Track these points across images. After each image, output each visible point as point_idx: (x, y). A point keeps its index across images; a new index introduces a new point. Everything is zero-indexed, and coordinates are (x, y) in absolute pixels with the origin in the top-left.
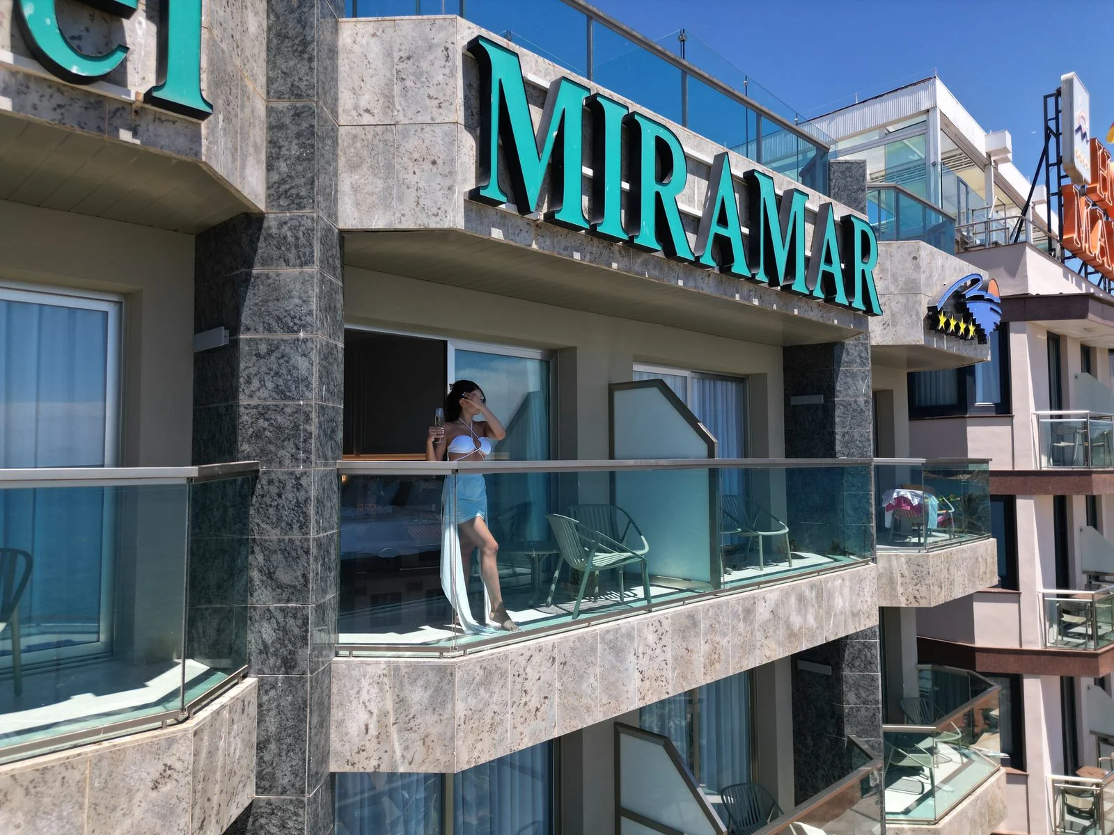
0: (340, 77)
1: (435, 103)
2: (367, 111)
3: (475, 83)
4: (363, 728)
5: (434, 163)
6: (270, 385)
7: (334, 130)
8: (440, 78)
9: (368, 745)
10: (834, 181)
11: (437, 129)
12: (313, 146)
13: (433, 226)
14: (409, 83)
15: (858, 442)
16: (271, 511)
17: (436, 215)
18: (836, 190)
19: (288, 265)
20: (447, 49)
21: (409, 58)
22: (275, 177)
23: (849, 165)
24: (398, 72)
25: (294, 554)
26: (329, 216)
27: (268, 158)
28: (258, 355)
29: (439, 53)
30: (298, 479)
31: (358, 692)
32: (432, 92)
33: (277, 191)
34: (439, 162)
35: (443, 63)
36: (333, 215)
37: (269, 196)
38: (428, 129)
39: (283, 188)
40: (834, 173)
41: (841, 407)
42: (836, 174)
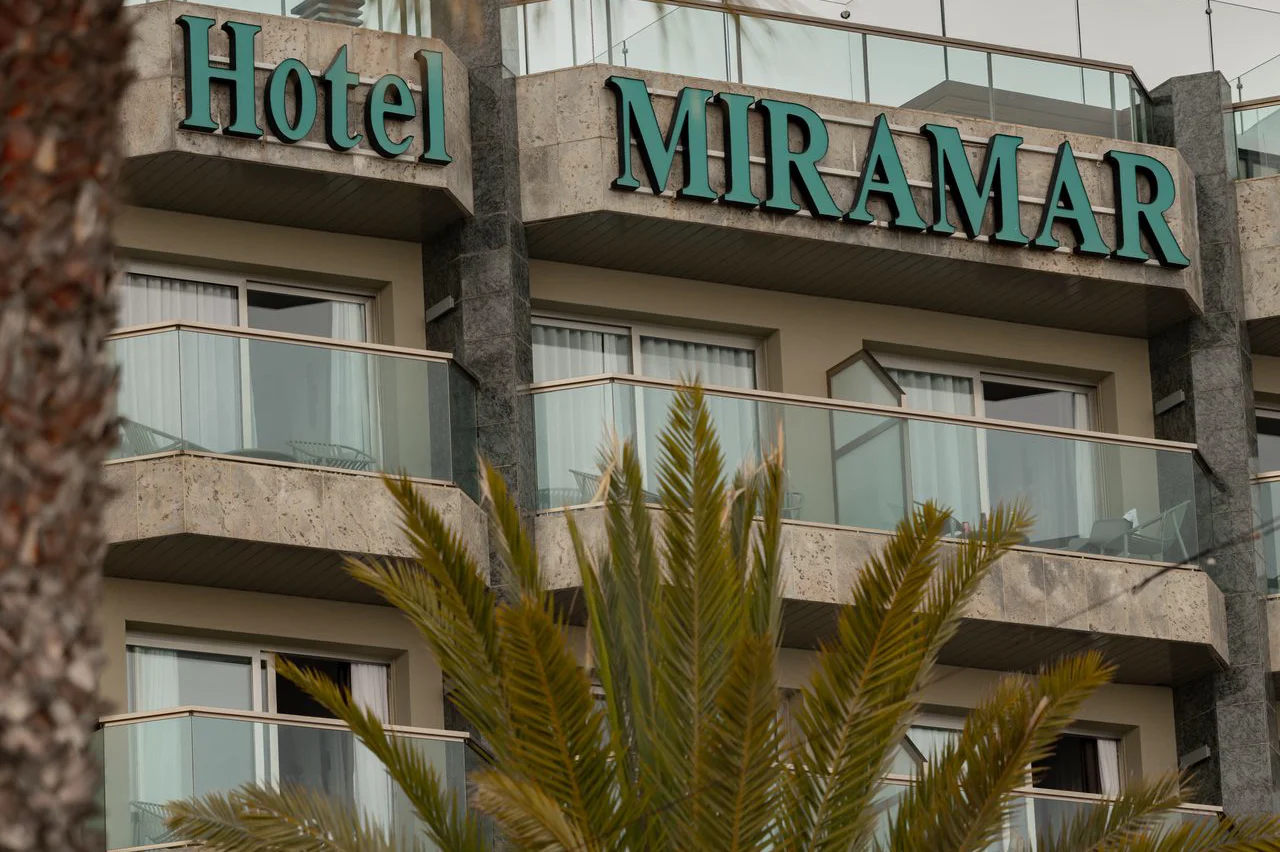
0: (518, 117)
1: (585, 125)
2: (538, 138)
3: (614, 107)
4: (558, 559)
5: (586, 167)
6: (483, 328)
7: (516, 154)
8: (587, 107)
9: (562, 570)
10: (1177, 105)
11: (587, 143)
12: (502, 169)
13: (587, 210)
14: (566, 114)
15: (1227, 445)
16: (489, 408)
17: (589, 203)
18: (1181, 116)
19: (490, 248)
20: (591, 87)
21: (565, 97)
22: (479, 192)
23: (1197, 81)
24: (558, 107)
25: (504, 433)
26: (516, 214)
27: (473, 180)
28: (474, 310)
29: (586, 89)
30: (504, 385)
31: (554, 537)
32: (583, 118)
33: (481, 201)
34: (590, 166)
35: (589, 96)
36: (519, 213)
37: (475, 206)
38: (580, 144)
39: (485, 198)
40: (1178, 94)
41: (1202, 401)
42: (1180, 96)
